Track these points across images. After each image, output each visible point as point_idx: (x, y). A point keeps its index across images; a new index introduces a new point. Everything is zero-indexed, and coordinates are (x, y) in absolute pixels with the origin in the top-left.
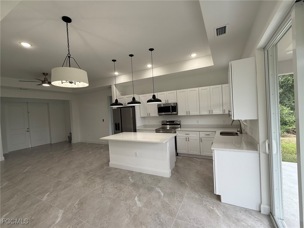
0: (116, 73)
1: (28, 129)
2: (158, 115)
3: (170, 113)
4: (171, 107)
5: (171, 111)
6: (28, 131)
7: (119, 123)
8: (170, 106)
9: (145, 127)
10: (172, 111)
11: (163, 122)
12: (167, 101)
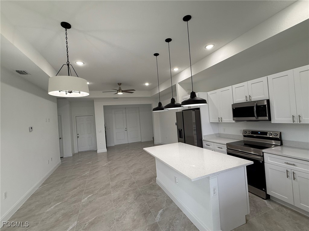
0: (176, 70)
1: (126, 128)
2: (234, 121)
3: (254, 118)
4: (255, 108)
5: (255, 115)
6: (126, 130)
7: (181, 130)
8: (253, 107)
9: (219, 137)
10: (258, 115)
11: (245, 132)
12: (248, 97)
